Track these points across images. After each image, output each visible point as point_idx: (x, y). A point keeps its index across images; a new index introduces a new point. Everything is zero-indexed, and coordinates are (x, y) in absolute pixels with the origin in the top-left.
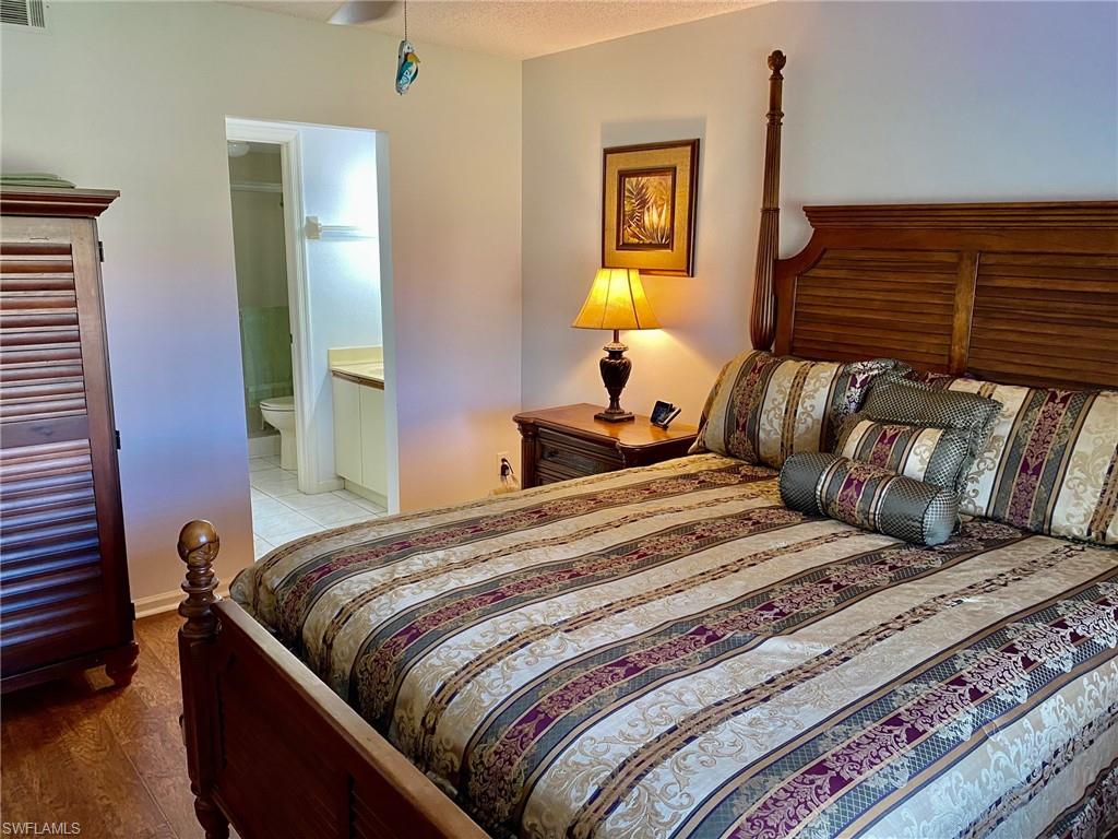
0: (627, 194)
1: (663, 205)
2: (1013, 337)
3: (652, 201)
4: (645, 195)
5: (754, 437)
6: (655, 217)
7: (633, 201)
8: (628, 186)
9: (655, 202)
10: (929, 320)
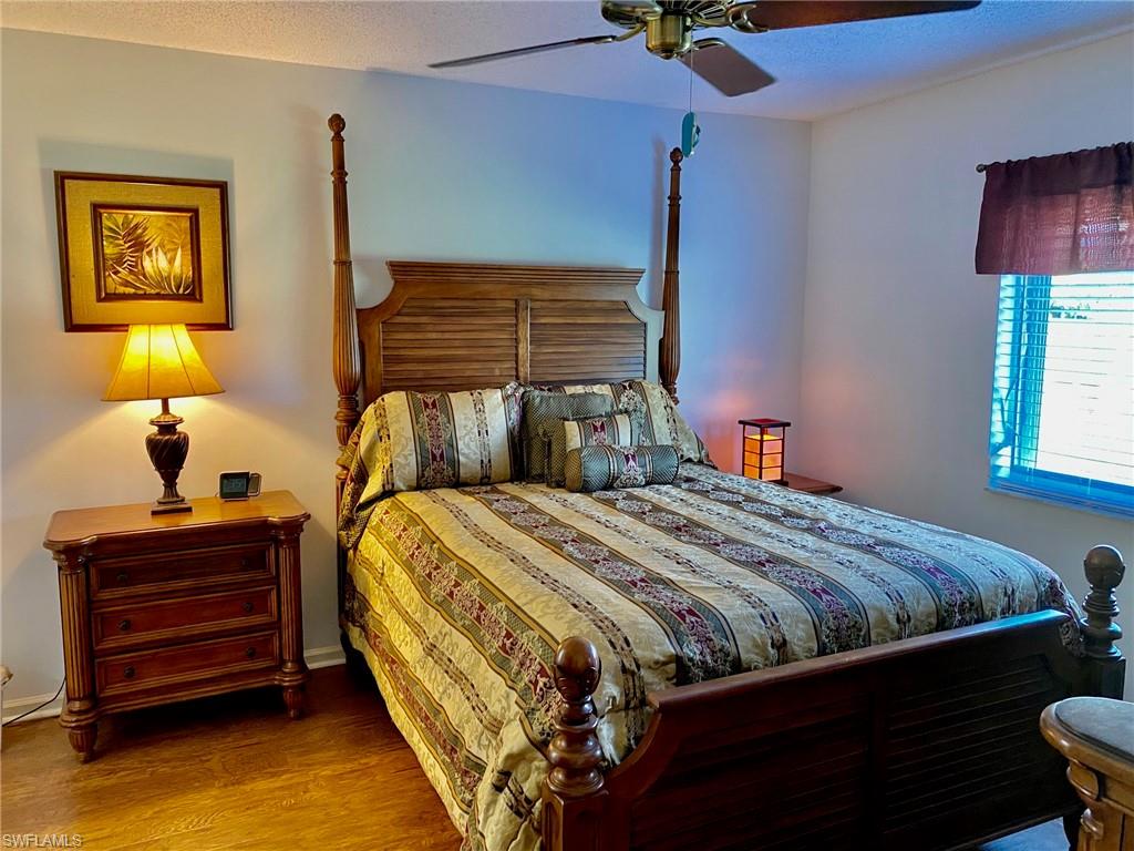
0: (106, 232)
1: (176, 250)
2: (556, 357)
3: (155, 244)
4: (140, 236)
5: (455, 464)
6: (163, 263)
7: (121, 242)
8: (106, 222)
9: (162, 245)
10: (498, 351)
